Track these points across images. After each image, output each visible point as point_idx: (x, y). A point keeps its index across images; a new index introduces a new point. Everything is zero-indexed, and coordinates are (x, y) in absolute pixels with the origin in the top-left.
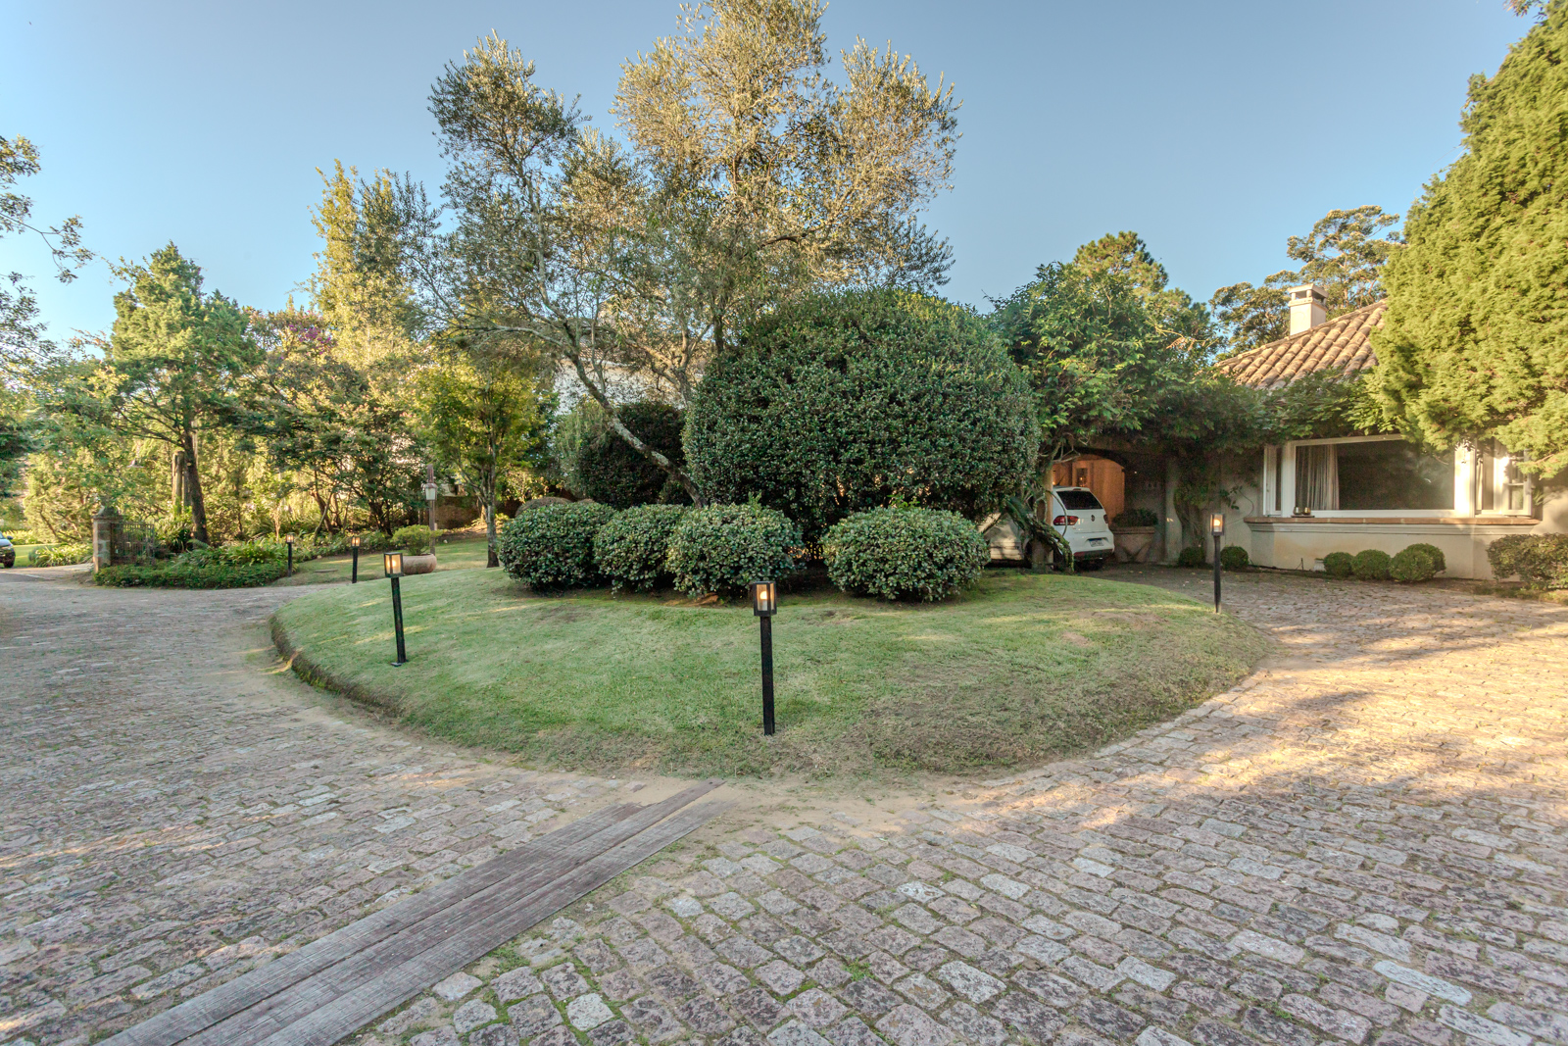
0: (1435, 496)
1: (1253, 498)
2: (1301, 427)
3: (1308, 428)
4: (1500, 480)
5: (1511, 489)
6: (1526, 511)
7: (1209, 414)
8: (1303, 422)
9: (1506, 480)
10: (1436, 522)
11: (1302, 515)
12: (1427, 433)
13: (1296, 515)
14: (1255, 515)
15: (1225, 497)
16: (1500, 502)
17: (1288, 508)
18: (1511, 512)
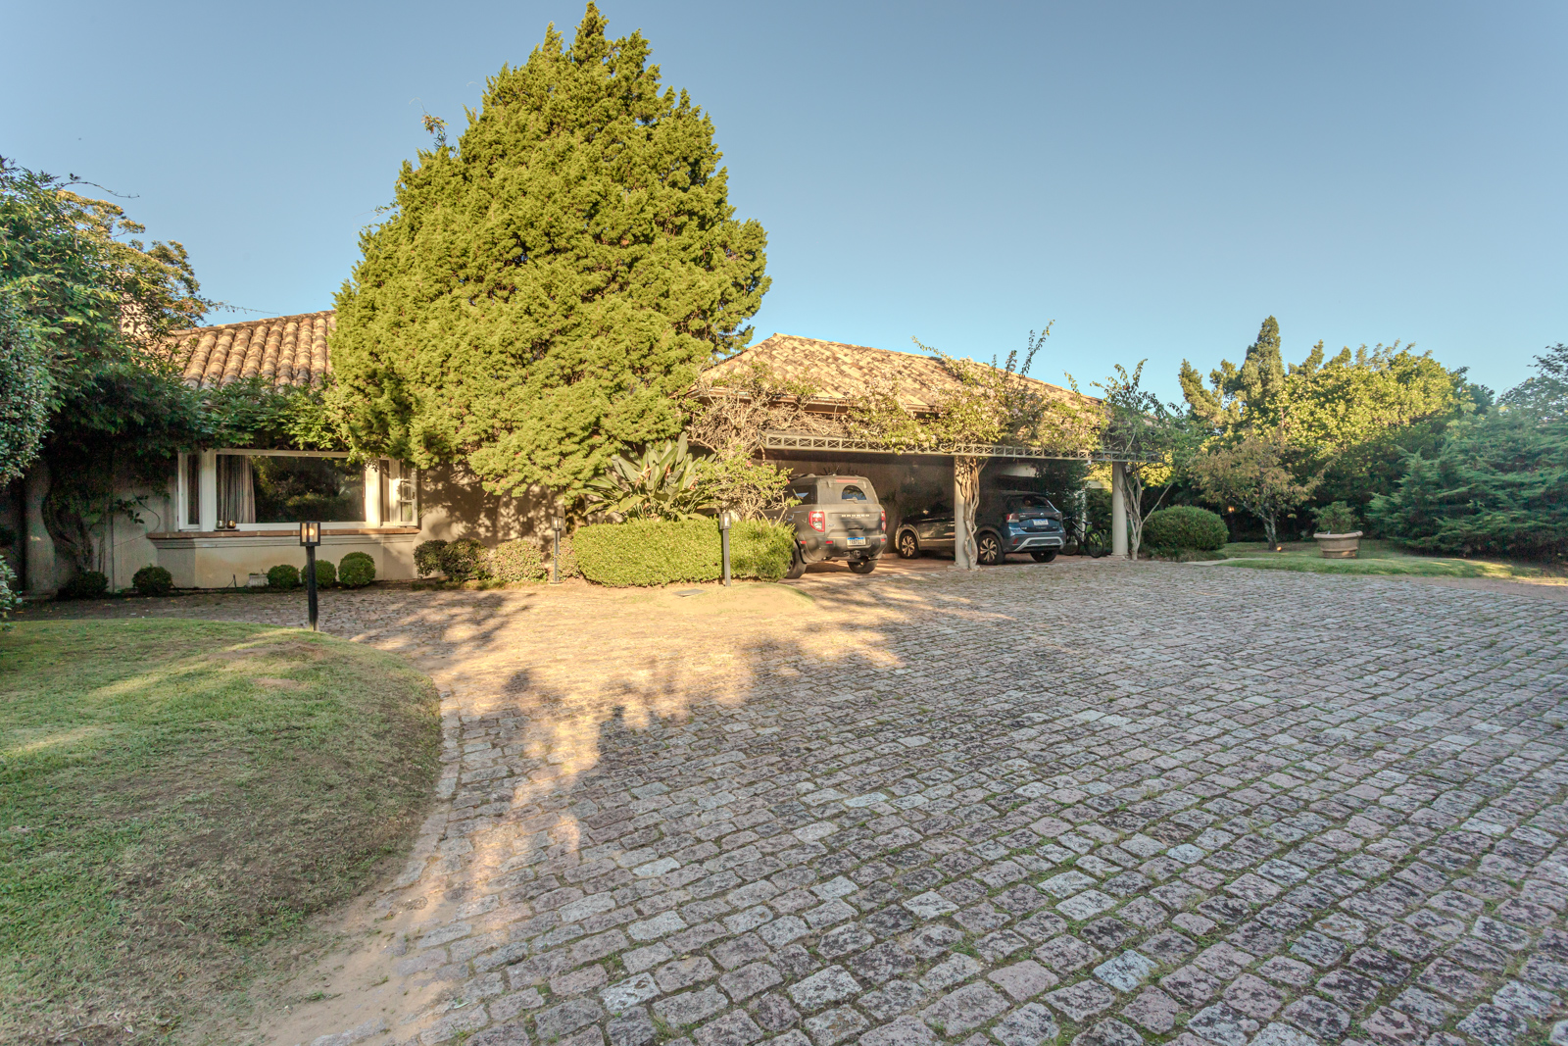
0: (351, 510)
1: (159, 510)
2: (239, 435)
3: (247, 436)
4: (394, 497)
5: (402, 504)
6: (415, 523)
7: (142, 407)
8: (240, 428)
9: (398, 497)
10: (355, 532)
11: (226, 528)
12: (415, 454)
13: (219, 529)
14: (162, 529)
15: (124, 508)
16: (395, 516)
17: (209, 521)
18: (403, 524)
